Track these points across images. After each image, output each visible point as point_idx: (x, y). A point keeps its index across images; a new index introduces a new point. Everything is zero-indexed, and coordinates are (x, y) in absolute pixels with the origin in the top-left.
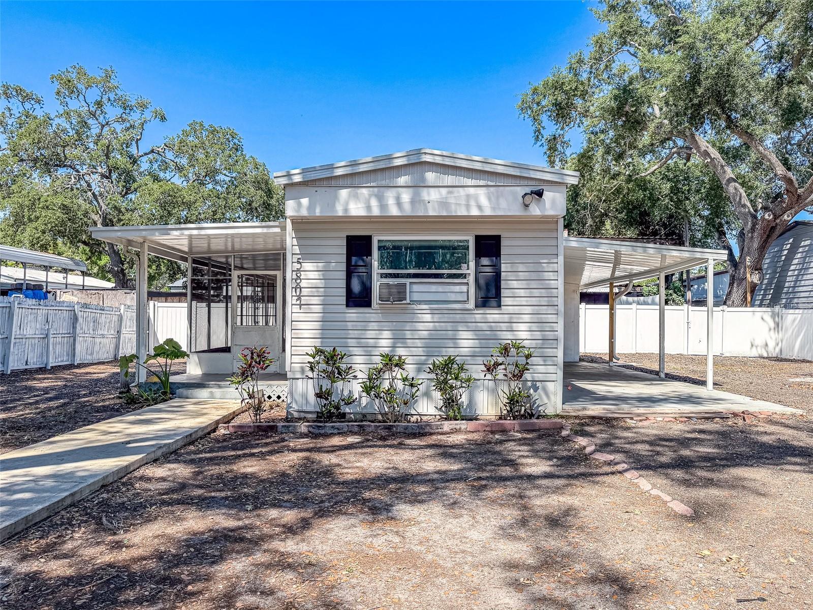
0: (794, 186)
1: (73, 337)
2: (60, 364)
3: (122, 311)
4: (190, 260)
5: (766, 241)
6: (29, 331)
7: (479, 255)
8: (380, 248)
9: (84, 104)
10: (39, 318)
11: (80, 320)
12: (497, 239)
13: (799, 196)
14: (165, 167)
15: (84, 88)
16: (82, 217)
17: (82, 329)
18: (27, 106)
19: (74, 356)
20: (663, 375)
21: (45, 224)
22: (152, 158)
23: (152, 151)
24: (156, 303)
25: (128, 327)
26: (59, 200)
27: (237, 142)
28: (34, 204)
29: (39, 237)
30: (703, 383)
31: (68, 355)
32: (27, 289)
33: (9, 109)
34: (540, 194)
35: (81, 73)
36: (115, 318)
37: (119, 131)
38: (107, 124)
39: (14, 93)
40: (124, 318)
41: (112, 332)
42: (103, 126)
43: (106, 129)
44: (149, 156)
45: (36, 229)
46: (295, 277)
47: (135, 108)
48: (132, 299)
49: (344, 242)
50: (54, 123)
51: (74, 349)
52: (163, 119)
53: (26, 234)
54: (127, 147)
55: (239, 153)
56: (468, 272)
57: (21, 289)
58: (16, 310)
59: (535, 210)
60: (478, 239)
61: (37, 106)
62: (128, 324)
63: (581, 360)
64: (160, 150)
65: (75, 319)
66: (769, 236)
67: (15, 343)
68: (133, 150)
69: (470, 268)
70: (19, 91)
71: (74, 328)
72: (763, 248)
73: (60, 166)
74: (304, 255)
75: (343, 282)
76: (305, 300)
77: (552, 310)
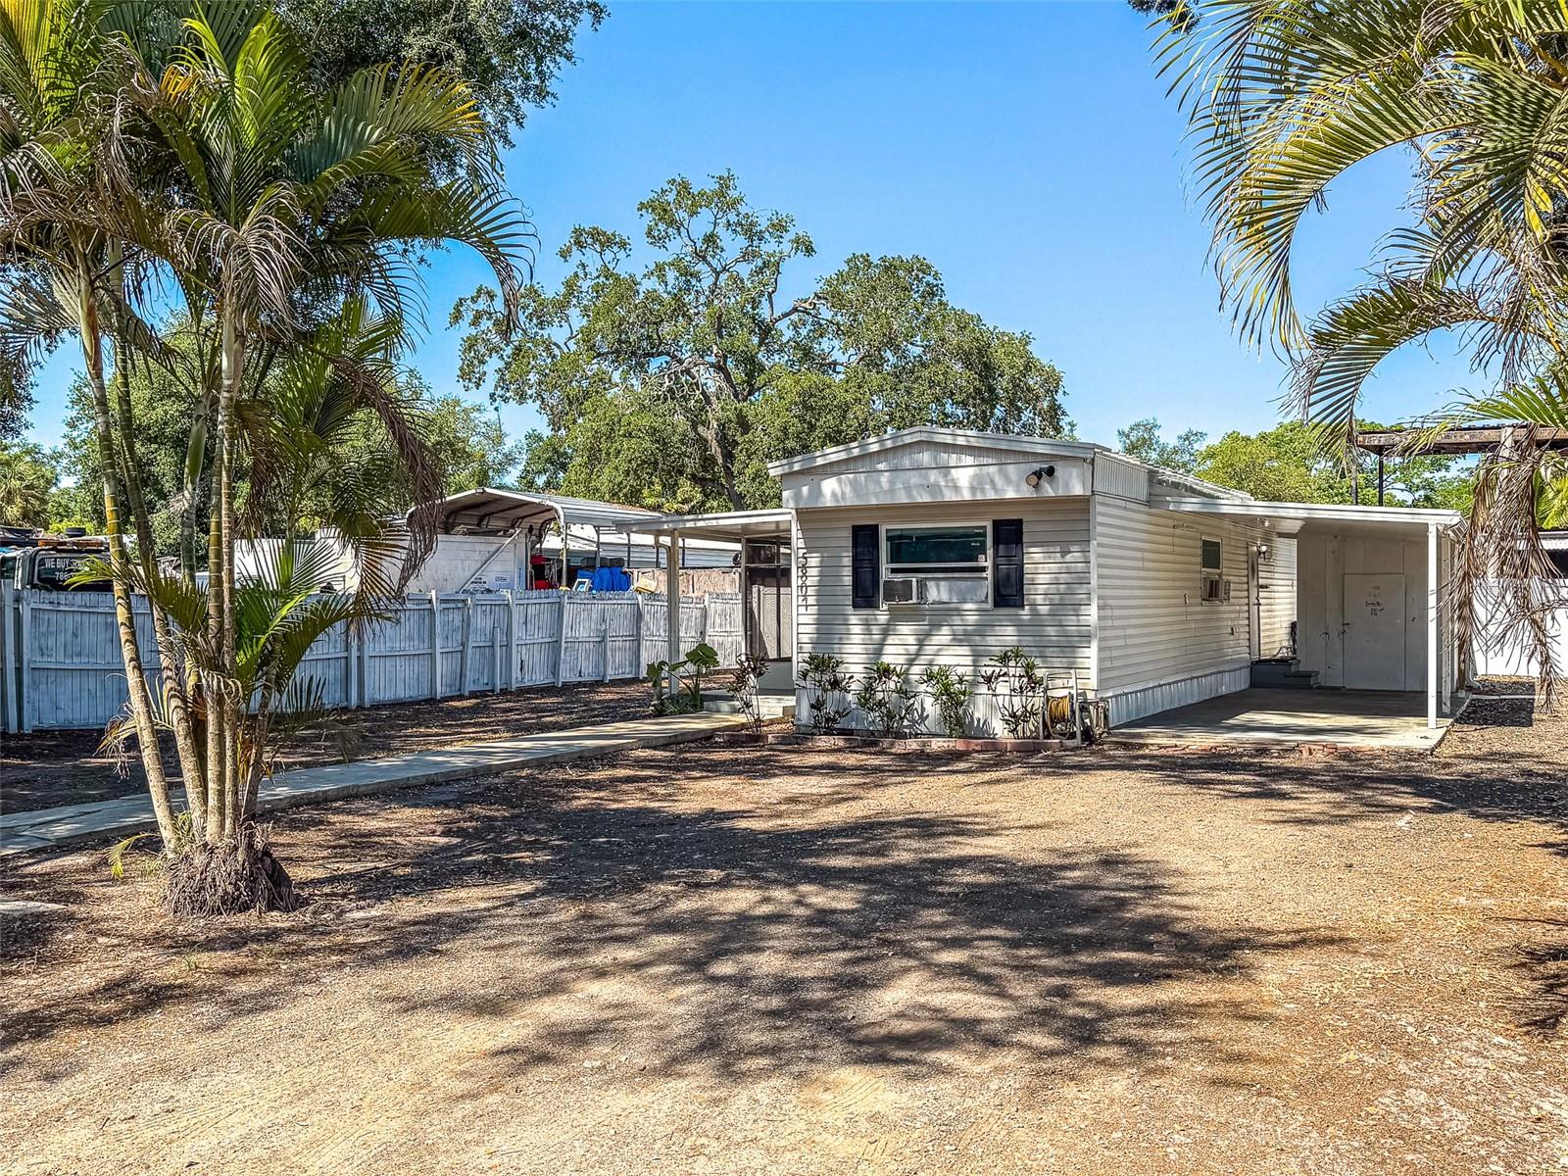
1: (637, 640)
2: (620, 677)
3: (706, 603)
4: (743, 540)
6: (582, 633)
7: (996, 543)
8: (889, 539)
9: (687, 240)
10: (594, 616)
11: (647, 617)
12: (1018, 524)
15: (687, 217)
16: (679, 445)
17: (648, 629)
18: (608, 255)
19: (639, 666)
21: (630, 462)
22: (797, 320)
24: (762, 588)
25: (717, 625)
26: (645, 421)
27: (930, 279)
28: (612, 429)
29: (621, 482)
31: (631, 665)
32: (602, 567)
33: (584, 266)
34: (1051, 472)
35: (684, 187)
36: (697, 613)
37: (745, 275)
38: (724, 269)
39: (590, 241)
40: (711, 612)
41: (693, 634)
42: (718, 274)
43: (724, 276)
44: (792, 317)
45: (616, 468)
46: (800, 574)
47: (767, 235)
48: (733, 581)
49: (849, 534)
50: (642, 289)
51: (638, 657)
52: (809, 250)
53: (604, 478)
54: (753, 309)
55: (935, 302)
56: (985, 564)
57: (594, 567)
58: (567, 606)
59: (1048, 490)
60: (997, 524)
61: (621, 255)
62: (718, 621)
64: (807, 305)
65: (639, 616)
67: (566, 648)
68: (765, 312)
69: (986, 561)
70: (595, 234)
71: (639, 628)
73: (652, 355)
74: (810, 549)
75: (848, 580)
76: (811, 600)
77: (1084, 610)
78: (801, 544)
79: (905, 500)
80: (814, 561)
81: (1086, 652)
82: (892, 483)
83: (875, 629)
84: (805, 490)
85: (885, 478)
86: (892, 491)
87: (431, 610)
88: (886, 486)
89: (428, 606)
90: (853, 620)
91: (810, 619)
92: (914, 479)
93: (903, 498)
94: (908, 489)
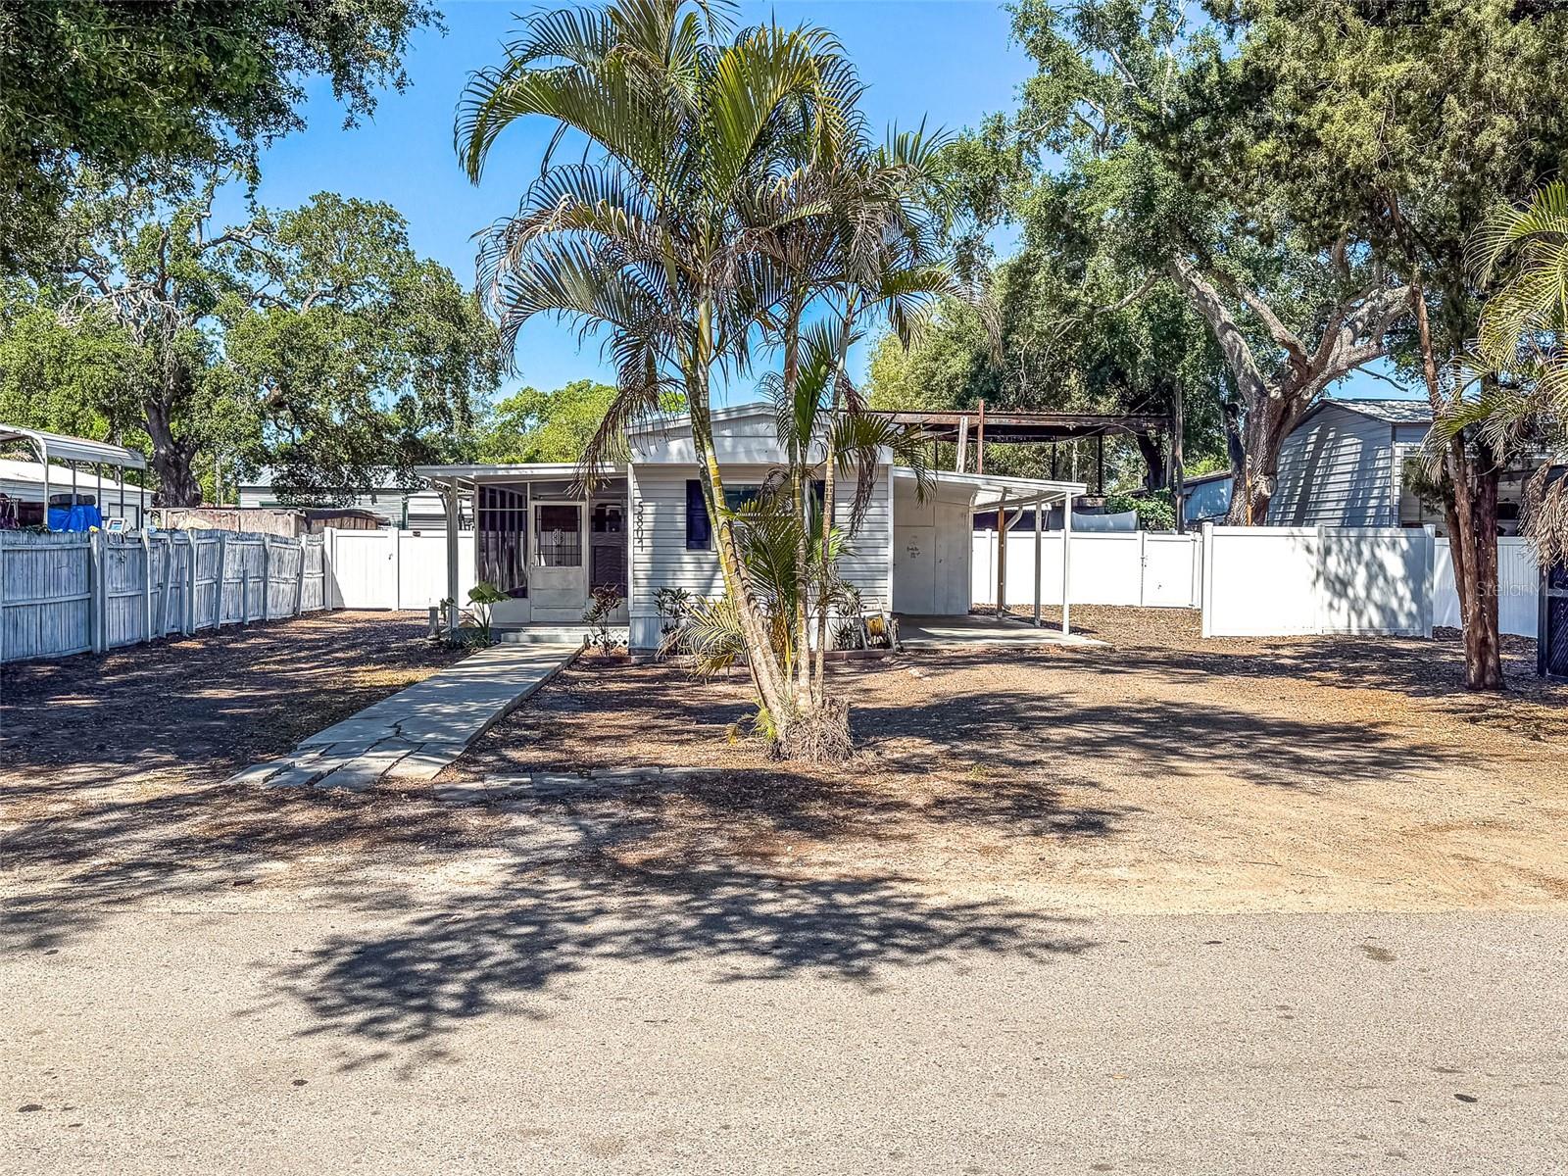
0: (1299, 354)
5: (1278, 431)
13: (1309, 368)
14: (246, 260)
20: (1038, 624)
22: (225, 247)
23: (229, 238)
24: (334, 529)
27: (398, 228)
30: (1059, 627)
40: (306, 554)
46: (636, 520)
49: (683, 487)
55: (400, 248)
63: (972, 612)
64: (245, 236)
66: (1281, 424)
72: (1274, 442)
74: (645, 499)
75: (683, 526)
76: (647, 542)
77: (882, 551)
78: (637, 494)
79: (745, 461)
80: (649, 509)
81: (882, 583)
82: (734, 447)
83: (706, 567)
84: (653, 448)
85: (728, 443)
86: (734, 453)
87: (142, 550)
88: (729, 449)
89: (138, 546)
90: (686, 559)
91: (646, 558)
92: (754, 444)
93: (743, 460)
94: (748, 452)
